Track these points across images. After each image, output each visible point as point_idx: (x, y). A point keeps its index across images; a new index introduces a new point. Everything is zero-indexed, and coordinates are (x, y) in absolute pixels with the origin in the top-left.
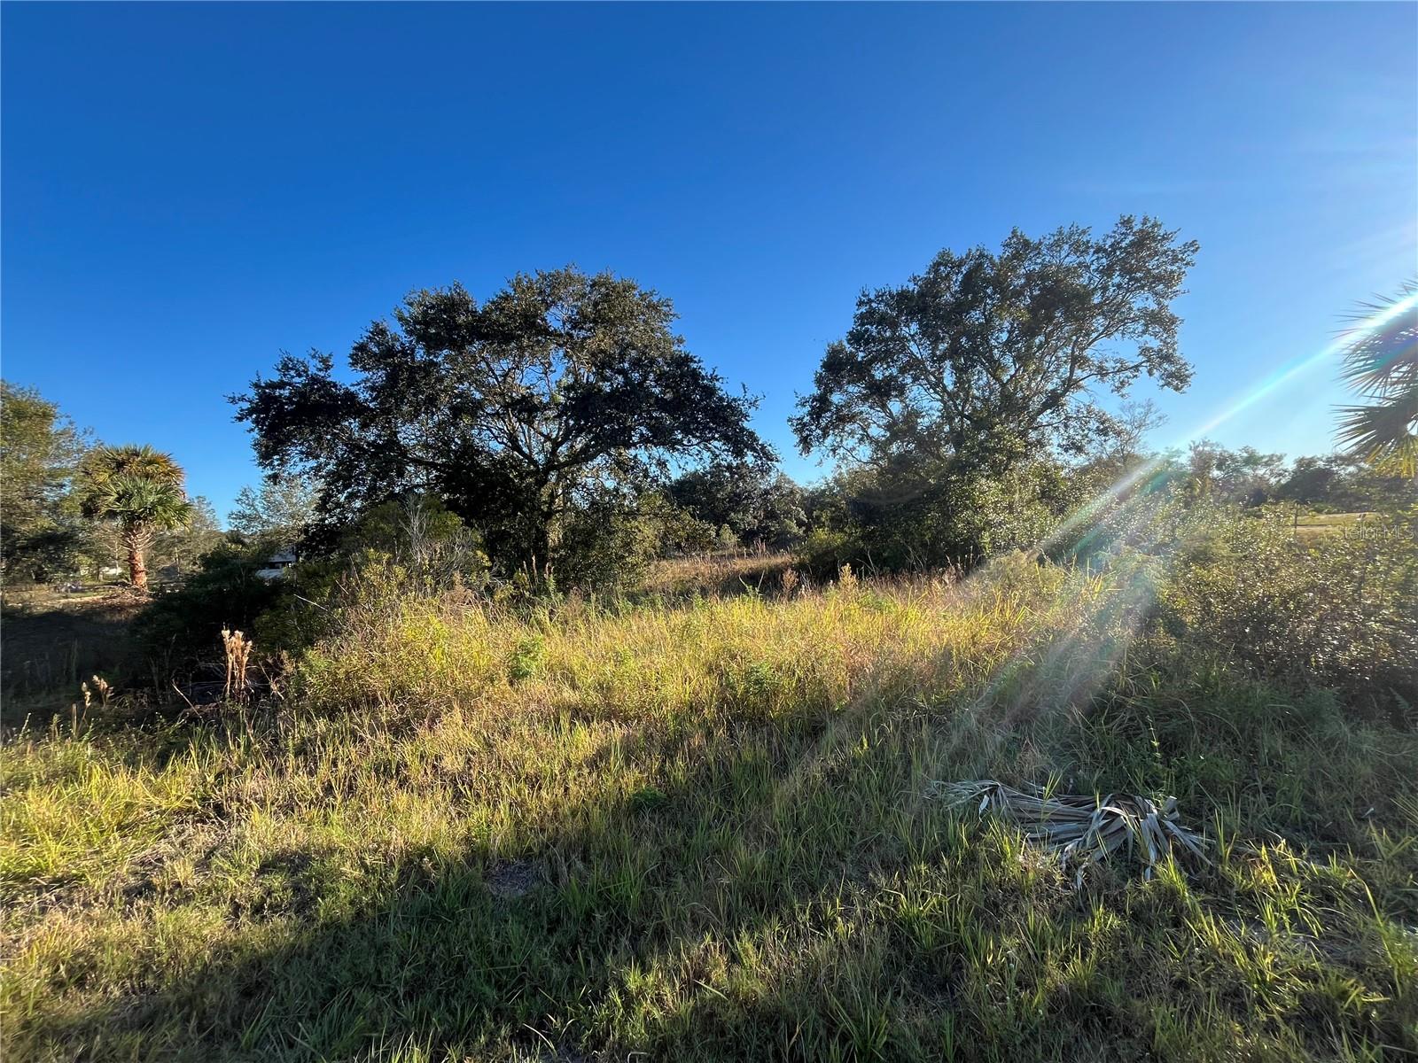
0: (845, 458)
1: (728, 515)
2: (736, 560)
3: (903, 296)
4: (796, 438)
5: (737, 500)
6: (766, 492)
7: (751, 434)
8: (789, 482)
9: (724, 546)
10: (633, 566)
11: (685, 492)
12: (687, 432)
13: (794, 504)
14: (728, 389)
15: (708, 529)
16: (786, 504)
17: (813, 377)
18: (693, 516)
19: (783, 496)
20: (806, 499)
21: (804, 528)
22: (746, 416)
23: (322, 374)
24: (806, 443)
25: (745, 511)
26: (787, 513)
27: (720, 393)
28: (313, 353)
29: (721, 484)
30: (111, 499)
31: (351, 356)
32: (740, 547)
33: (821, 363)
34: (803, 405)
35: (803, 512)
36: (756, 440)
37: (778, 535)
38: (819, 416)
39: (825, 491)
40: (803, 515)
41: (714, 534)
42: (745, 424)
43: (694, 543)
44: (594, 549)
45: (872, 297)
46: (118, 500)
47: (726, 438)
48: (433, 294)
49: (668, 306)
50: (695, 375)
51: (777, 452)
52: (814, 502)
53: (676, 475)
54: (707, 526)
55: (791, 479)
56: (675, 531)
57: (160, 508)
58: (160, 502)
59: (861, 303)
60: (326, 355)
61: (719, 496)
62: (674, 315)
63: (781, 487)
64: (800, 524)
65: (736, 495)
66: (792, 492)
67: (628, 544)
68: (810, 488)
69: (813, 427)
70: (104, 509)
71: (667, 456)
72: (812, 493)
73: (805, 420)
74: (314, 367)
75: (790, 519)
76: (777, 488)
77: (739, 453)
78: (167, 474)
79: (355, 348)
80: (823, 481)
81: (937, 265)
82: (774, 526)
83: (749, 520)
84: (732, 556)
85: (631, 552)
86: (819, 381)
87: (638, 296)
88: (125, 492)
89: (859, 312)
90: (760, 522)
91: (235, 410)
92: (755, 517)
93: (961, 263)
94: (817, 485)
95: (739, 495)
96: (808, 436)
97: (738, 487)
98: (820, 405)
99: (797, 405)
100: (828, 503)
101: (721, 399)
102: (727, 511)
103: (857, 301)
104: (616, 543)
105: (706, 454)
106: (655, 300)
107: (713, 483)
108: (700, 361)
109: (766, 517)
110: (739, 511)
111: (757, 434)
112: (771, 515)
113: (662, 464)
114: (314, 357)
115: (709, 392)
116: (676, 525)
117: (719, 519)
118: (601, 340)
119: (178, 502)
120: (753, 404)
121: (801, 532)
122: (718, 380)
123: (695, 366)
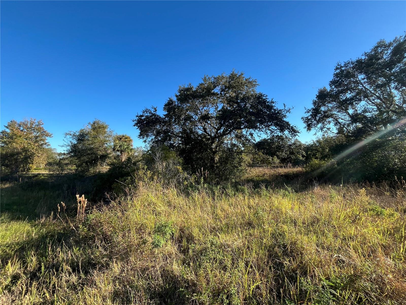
0: (326, 132)
1: (276, 153)
2: (279, 169)
3: (359, 62)
4: (305, 125)
5: (279, 148)
6: (290, 145)
7: (287, 123)
8: (299, 142)
9: (274, 163)
10: (241, 170)
11: (261, 145)
12: (262, 123)
13: (301, 149)
14: (278, 106)
15: (269, 158)
16: (298, 149)
17: (312, 102)
18: (263, 153)
19: (297, 147)
20: (305, 148)
21: (305, 158)
22: (285, 116)
23: (155, 113)
24: (309, 127)
25: (282, 152)
26: (298, 153)
27: (275, 108)
28: (152, 107)
29: (273, 142)
30: (118, 147)
31: (164, 108)
32: (280, 163)
33: (316, 96)
34: (308, 112)
35: (304, 152)
36: (289, 125)
37: (295, 160)
38: (316, 116)
39: (313, 145)
40: (304, 153)
41: (271, 160)
42: (285, 119)
43: (264, 162)
44: (228, 164)
45: (342, 65)
46: (119, 147)
47: (276, 125)
48: (182, 87)
49: (255, 82)
50: (264, 102)
51: (298, 129)
52: (308, 149)
53: (258, 140)
54: (268, 157)
55: (300, 141)
56: (257, 159)
57: (127, 149)
58: (127, 148)
59: (337, 69)
60: (155, 107)
61: (273, 147)
62: (257, 85)
63: (296, 144)
64: (303, 156)
65: (279, 146)
66: (300, 145)
67: (240, 163)
68: (307, 144)
69: (313, 120)
70: (116, 149)
71: (253, 132)
72: (308, 146)
73: (309, 118)
74: (152, 111)
75: (299, 155)
76: (294, 144)
77: (282, 130)
78: (129, 141)
79: (164, 106)
80: (312, 141)
81: (377, 47)
82: (293, 157)
83: (284, 155)
84: (277, 167)
85: (241, 165)
86: (315, 103)
87: (245, 80)
88: (121, 145)
89: (335, 73)
90: (288, 155)
91: (134, 123)
92: (286, 154)
93: (390, 44)
94: (309, 143)
95: (280, 146)
96: (310, 124)
97: (280, 144)
98: (316, 111)
99: (306, 112)
100: (314, 149)
101: (275, 110)
102: (276, 151)
103: (335, 68)
104: (236, 162)
105: (268, 132)
106: (251, 80)
107: (271, 143)
108: (266, 96)
109: (290, 154)
110: (280, 152)
111: (290, 123)
112: (292, 153)
113: (251, 135)
114: (152, 108)
115: (270, 108)
116: (257, 156)
117: (272, 155)
118: (231, 94)
119: (131, 147)
120: (289, 111)
121: (304, 159)
122: (274, 103)
123: (264, 98)
